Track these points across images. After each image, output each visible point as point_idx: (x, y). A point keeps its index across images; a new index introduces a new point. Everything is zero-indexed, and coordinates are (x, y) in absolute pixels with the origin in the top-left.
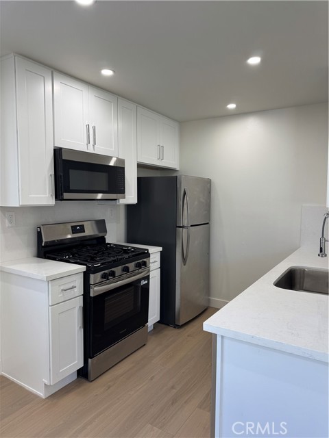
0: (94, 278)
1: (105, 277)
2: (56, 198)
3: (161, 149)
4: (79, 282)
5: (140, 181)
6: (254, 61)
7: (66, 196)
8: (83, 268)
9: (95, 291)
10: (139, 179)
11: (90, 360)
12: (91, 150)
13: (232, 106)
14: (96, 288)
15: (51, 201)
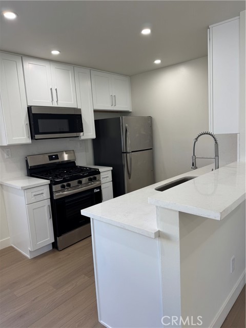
0: (55, 188)
1: (63, 187)
2: (32, 138)
3: (113, 98)
4: (46, 190)
5: (97, 122)
6: (146, 32)
7: (37, 136)
8: (48, 182)
9: (57, 196)
10: (96, 121)
11: (58, 238)
12: (55, 105)
13: (158, 62)
14: (57, 194)
15: (29, 141)
